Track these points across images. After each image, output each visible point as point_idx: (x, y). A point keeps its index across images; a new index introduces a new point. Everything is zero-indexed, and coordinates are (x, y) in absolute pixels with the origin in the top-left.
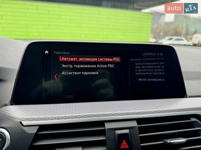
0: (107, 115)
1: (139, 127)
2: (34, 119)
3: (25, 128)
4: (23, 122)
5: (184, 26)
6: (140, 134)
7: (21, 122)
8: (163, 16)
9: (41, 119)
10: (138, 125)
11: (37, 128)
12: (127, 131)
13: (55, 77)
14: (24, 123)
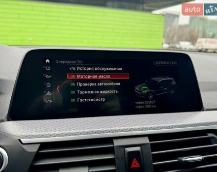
0: (116, 131)
1: (151, 144)
2: (35, 136)
3: (24, 146)
4: (22, 140)
5: (201, 29)
6: (152, 151)
7: (20, 140)
8: (176, 19)
9: (43, 136)
10: (150, 141)
11: (38, 146)
12: (138, 149)
13: (57, 89)
14: (24, 141)
